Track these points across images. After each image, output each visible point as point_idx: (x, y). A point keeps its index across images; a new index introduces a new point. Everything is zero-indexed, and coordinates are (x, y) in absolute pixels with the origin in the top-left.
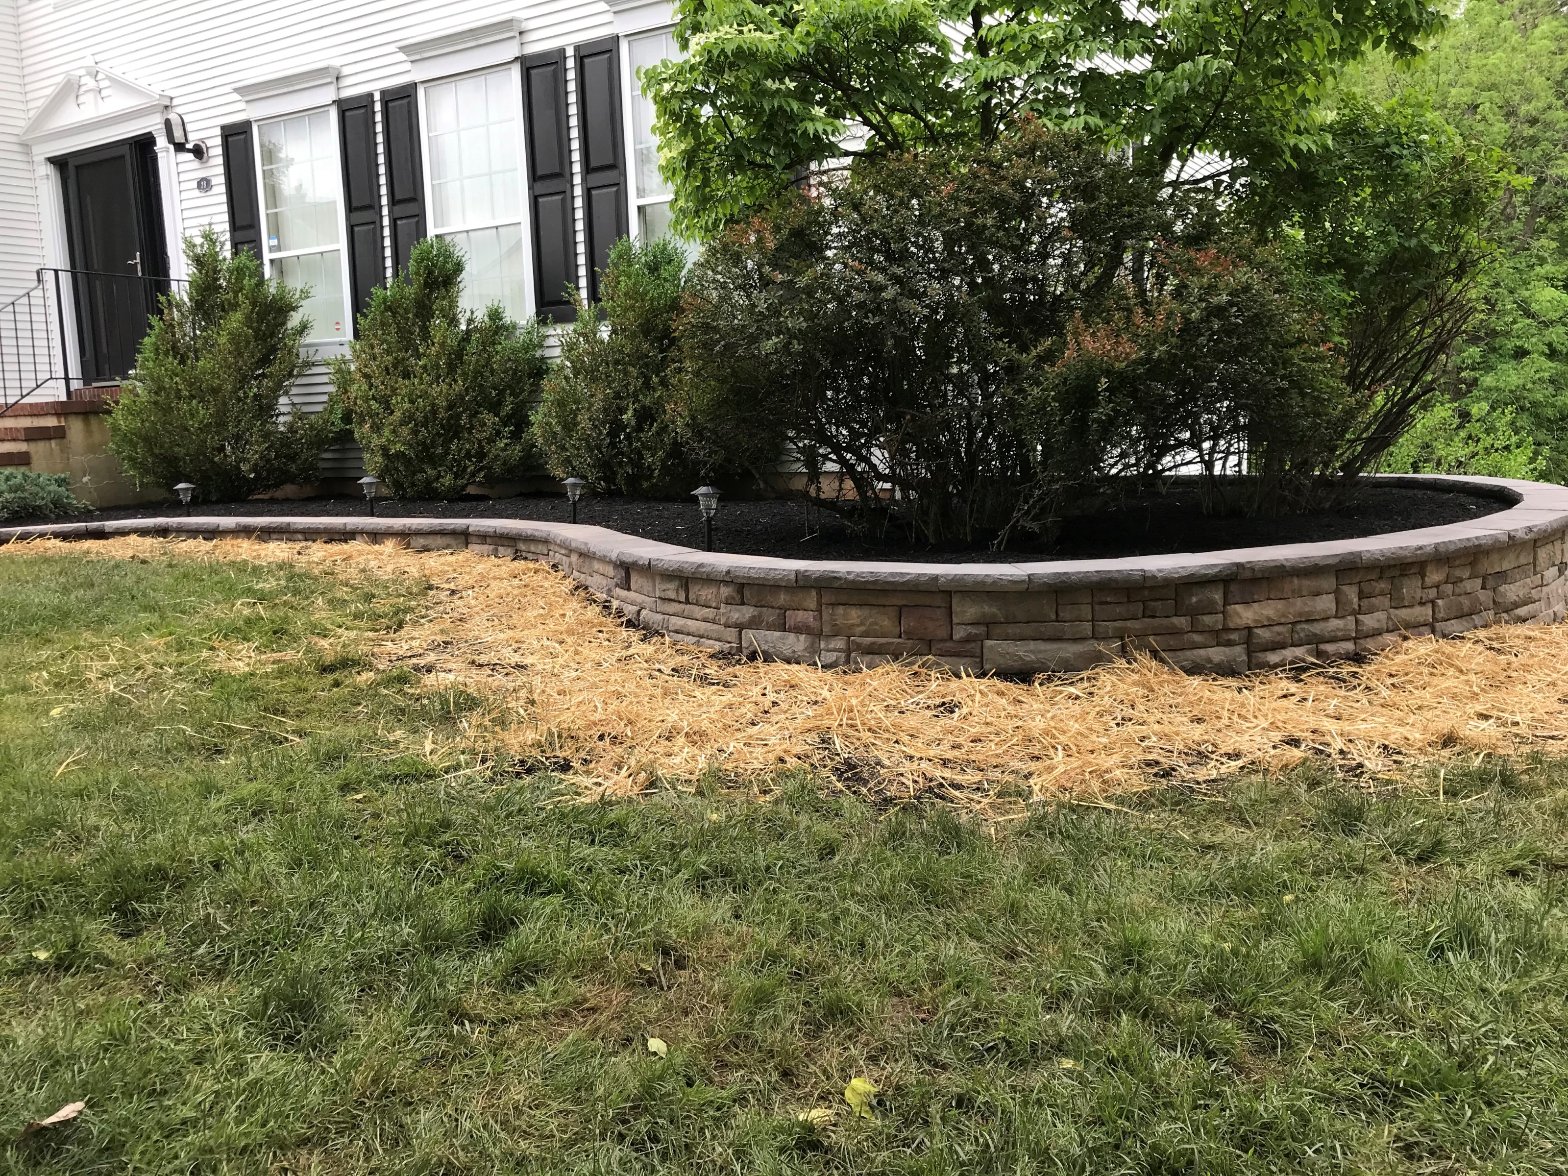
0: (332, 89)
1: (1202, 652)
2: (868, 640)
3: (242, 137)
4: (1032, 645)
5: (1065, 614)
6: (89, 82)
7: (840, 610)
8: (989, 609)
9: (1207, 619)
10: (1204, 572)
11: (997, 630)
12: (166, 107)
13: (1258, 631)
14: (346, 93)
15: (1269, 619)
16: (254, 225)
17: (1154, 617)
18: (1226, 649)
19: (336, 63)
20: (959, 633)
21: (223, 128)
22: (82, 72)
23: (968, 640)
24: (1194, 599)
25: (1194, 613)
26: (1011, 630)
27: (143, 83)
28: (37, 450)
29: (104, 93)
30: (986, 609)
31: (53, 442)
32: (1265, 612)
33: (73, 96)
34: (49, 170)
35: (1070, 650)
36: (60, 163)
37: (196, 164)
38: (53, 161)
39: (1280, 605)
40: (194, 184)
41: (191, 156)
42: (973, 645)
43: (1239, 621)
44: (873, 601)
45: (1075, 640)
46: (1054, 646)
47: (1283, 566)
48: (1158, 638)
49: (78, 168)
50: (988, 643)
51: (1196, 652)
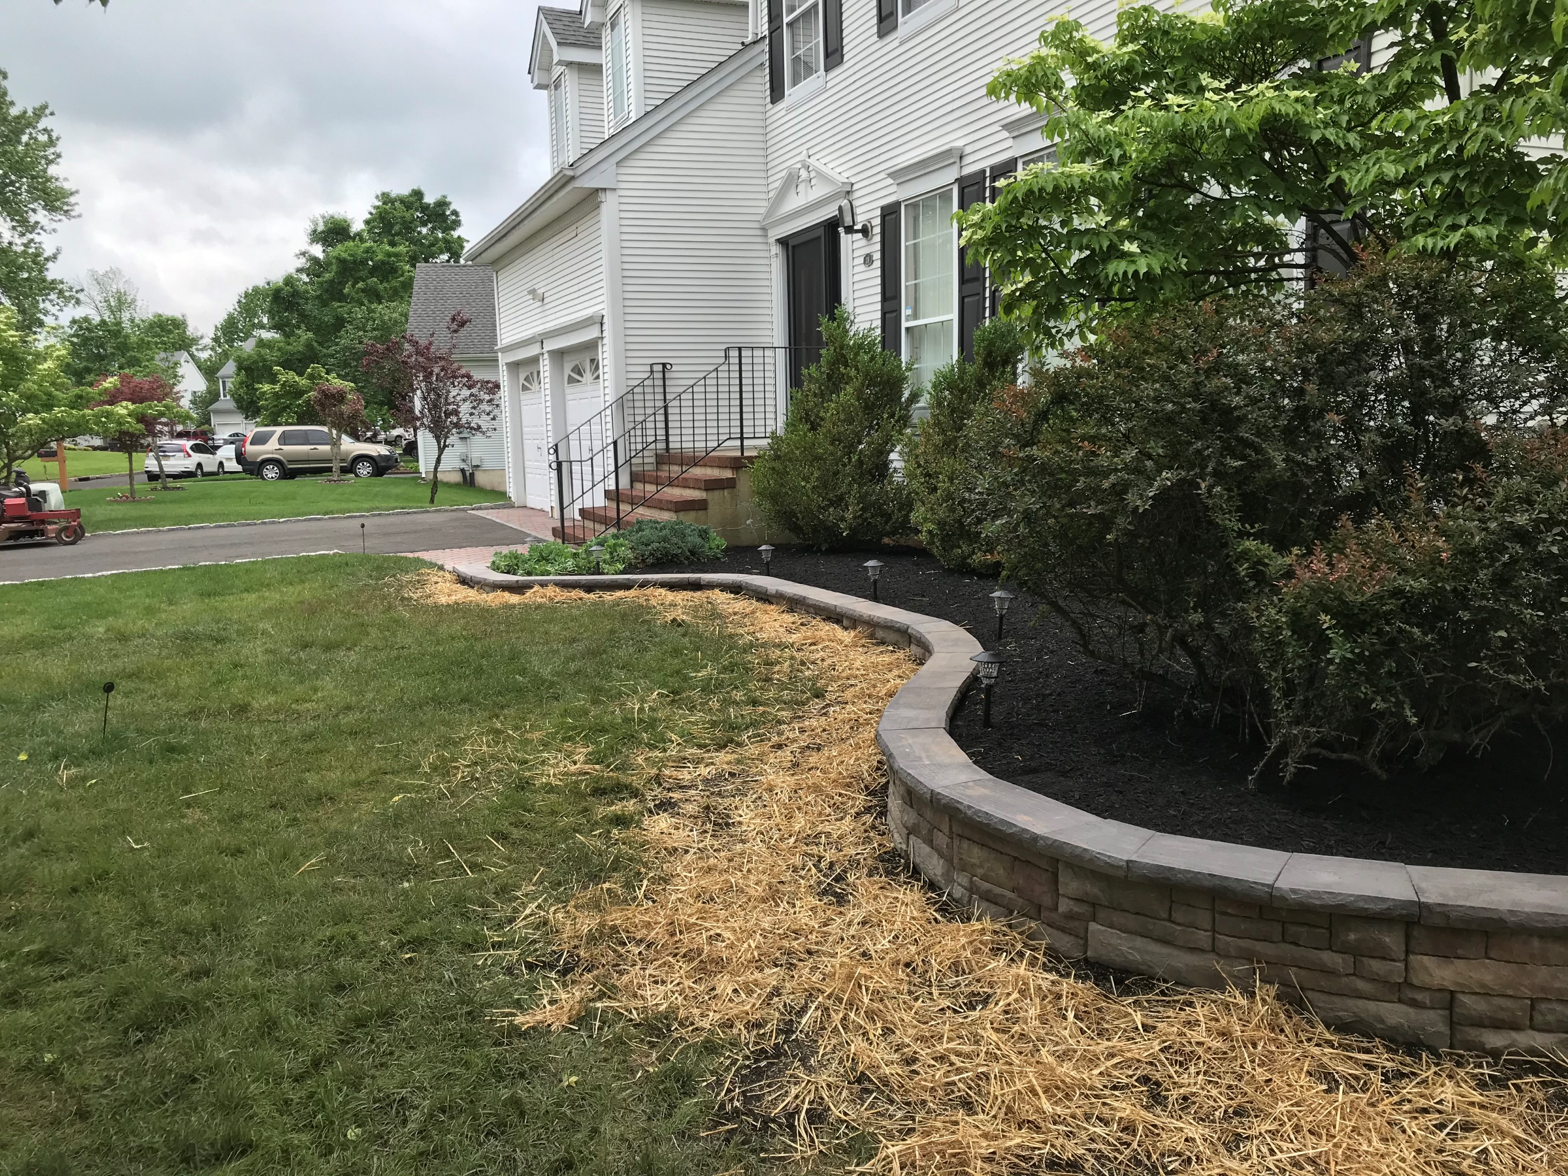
0: (956, 167)
1: (1372, 1006)
2: (986, 886)
3: (894, 216)
4: (1139, 942)
5: (1178, 916)
6: (804, 174)
7: (965, 844)
8: (1092, 889)
9: (1377, 966)
10: (1361, 904)
11: (1102, 914)
12: (848, 192)
13: (1465, 999)
14: (967, 171)
15: (1483, 986)
16: (897, 297)
17: (1298, 945)
18: (1411, 1011)
19: (960, 143)
20: (1064, 906)
21: (882, 208)
22: (799, 166)
23: (1070, 916)
24: (1352, 936)
25: (1357, 952)
26: (1118, 918)
27: (834, 174)
28: (714, 498)
29: (813, 182)
30: (1088, 887)
31: (726, 492)
32: (1476, 975)
33: (794, 186)
34: (776, 249)
35: (1183, 960)
36: (783, 242)
37: (864, 242)
38: (780, 241)
39: (1507, 971)
40: (862, 260)
41: (860, 235)
42: (1076, 924)
43: (1427, 979)
44: (991, 844)
45: (1193, 950)
46: (1165, 950)
47: (1501, 921)
48: (1303, 973)
49: (793, 247)
50: (1093, 926)
51: (1361, 1003)
